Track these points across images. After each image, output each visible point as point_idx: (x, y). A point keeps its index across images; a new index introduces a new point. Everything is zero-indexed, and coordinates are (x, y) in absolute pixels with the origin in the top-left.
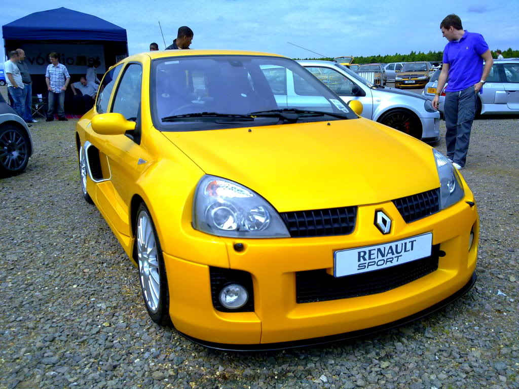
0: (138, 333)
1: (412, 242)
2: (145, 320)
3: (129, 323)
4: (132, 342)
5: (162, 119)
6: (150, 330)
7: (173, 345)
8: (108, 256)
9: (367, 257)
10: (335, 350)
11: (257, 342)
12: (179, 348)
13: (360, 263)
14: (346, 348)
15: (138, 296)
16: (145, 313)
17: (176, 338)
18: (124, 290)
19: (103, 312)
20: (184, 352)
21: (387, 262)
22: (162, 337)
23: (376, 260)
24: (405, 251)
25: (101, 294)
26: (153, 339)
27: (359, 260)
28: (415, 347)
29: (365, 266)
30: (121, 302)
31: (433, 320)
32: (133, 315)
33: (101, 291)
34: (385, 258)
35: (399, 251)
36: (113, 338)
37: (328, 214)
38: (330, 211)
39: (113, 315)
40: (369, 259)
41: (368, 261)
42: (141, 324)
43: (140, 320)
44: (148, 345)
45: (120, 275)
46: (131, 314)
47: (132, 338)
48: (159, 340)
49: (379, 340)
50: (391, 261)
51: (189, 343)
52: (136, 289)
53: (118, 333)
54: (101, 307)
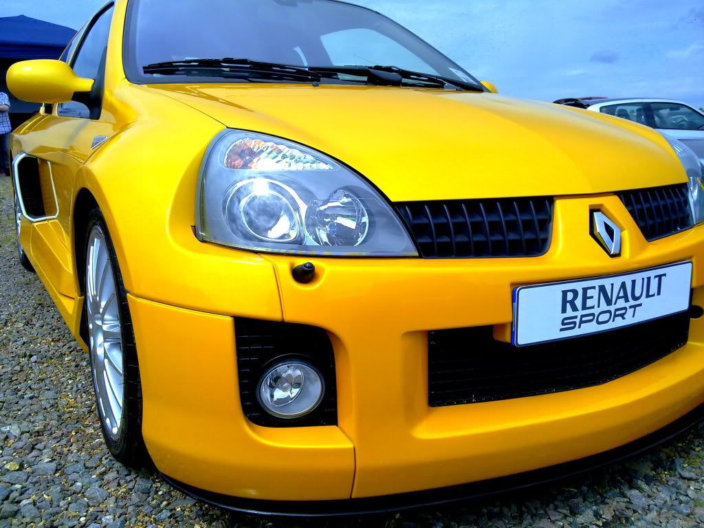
0: (79, 484)
1: (660, 277)
2: (99, 456)
3: (63, 462)
4: (62, 503)
5: (144, 68)
6: (107, 477)
7: (154, 508)
8: (43, 345)
9: (578, 303)
10: (506, 510)
11: (344, 495)
12: (166, 514)
13: (565, 315)
14: (528, 503)
15: (90, 412)
16: (101, 444)
17: (160, 493)
18: (64, 401)
19: (12, 441)
20: (177, 522)
21: (616, 316)
22: (131, 489)
23: (596, 311)
24: (648, 296)
25: (14, 409)
26: (109, 496)
27: (564, 311)
28: (668, 499)
29: (575, 323)
30: (54, 422)
31: (681, 445)
32: (74, 448)
33: (17, 403)
34: (612, 308)
35: (637, 294)
36: (21, 494)
37: (495, 211)
38: (498, 204)
39: (33, 448)
40: (583, 309)
41: (579, 313)
42: (88, 464)
43: (88, 457)
44: (96, 509)
45: (61, 375)
46: (71, 446)
47: (64, 493)
48: (124, 498)
49: (590, 486)
50: (622, 316)
51: (189, 502)
52: (89, 400)
53: (34, 484)
54: (9, 432)
